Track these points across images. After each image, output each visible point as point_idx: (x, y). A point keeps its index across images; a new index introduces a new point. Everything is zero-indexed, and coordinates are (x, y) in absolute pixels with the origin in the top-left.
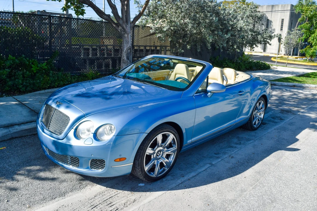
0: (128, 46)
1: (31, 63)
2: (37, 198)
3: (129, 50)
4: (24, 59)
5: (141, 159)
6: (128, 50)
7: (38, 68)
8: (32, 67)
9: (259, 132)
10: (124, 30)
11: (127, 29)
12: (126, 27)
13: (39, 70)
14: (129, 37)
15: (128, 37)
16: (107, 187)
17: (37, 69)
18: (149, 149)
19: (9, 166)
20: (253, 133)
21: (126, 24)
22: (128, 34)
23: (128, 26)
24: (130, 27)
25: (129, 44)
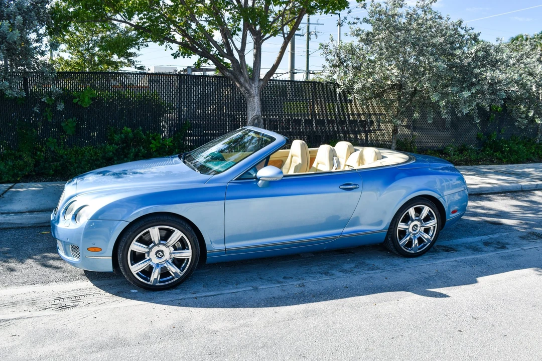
0: (254, 114)
1: (151, 138)
2: (21, 280)
3: (256, 121)
4: (141, 132)
5: (123, 254)
6: (254, 120)
7: (159, 145)
8: (151, 143)
9: (413, 262)
10: (249, 92)
11: (251, 90)
12: (251, 86)
13: (160, 147)
14: (256, 102)
15: (254, 101)
16: (95, 285)
17: (157, 147)
18: (134, 244)
19: (32, 249)
20: (400, 261)
21: (251, 82)
22: (254, 97)
23: (253, 85)
24: (258, 87)
25: (256, 112)
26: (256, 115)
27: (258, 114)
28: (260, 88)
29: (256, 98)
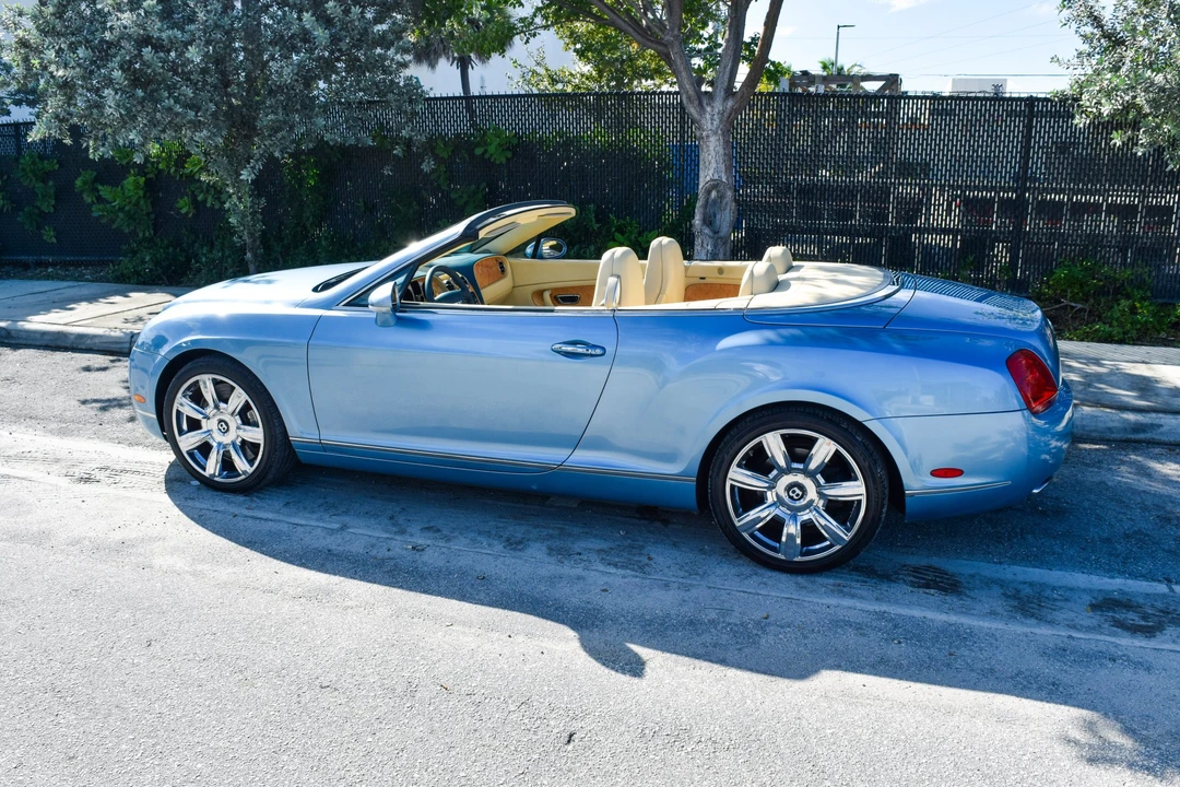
3: (713, 194)
12: (703, 112)
21: (705, 102)
22: (708, 136)
23: (709, 109)
24: (721, 114)
25: (711, 172)
26: (712, 180)
27: (716, 177)
28: (726, 115)
29: (713, 139)
